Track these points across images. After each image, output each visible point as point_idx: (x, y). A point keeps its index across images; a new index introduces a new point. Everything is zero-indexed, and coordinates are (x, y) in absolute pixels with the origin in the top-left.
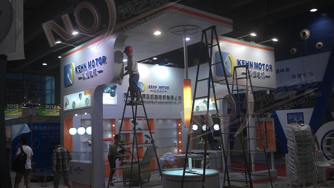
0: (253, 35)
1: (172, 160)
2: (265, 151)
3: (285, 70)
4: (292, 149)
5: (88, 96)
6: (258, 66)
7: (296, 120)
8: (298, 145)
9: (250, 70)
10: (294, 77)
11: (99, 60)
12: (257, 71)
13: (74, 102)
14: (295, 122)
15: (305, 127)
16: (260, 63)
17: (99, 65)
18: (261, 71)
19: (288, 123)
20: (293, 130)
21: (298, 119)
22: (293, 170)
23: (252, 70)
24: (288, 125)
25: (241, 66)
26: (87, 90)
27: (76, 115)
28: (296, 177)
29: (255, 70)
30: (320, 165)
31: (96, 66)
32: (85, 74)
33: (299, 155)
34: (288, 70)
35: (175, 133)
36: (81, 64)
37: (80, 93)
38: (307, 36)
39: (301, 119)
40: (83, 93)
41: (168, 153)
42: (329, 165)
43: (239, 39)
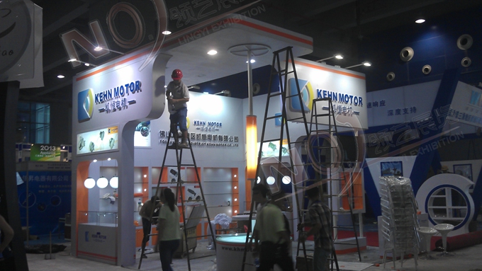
0: (339, 57)
1: (227, 223)
2: (351, 212)
3: (379, 104)
4: (387, 209)
5: (114, 136)
6: (344, 98)
7: (392, 171)
8: (394, 204)
9: (333, 104)
10: (391, 113)
11: (130, 87)
12: (343, 105)
13: (93, 143)
14: (390, 174)
15: (405, 181)
16: (346, 95)
17: (130, 92)
18: (348, 106)
19: (382, 175)
20: (389, 185)
21: (395, 170)
22: (388, 237)
23: (336, 104)
24: (383, 178)
25: (321, 99)
26: (112, 126)
27: (95, 161)
28: (392, 246)
29: (339, 104)
30: (423, 232)
31: (126, 94)
32: (109, 104)
33: (396, 217)
34: (383, 103)
35: (229, 188)
36: (104, 90)
37: (102, 130)
38: (410, 57)
39: (400, 170)
40: (106, 131)
41: (221, 215)
42: (435, 231)
43: (320, 62)
